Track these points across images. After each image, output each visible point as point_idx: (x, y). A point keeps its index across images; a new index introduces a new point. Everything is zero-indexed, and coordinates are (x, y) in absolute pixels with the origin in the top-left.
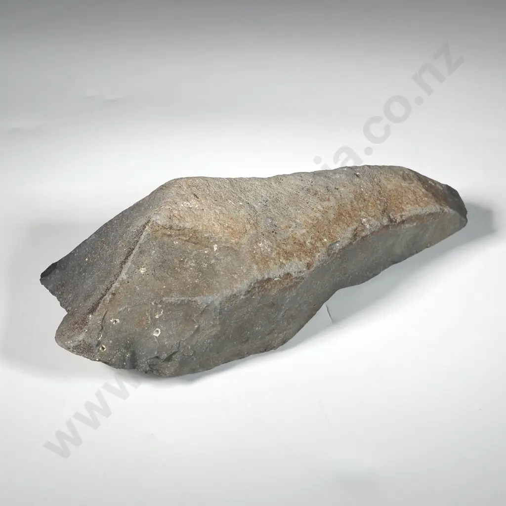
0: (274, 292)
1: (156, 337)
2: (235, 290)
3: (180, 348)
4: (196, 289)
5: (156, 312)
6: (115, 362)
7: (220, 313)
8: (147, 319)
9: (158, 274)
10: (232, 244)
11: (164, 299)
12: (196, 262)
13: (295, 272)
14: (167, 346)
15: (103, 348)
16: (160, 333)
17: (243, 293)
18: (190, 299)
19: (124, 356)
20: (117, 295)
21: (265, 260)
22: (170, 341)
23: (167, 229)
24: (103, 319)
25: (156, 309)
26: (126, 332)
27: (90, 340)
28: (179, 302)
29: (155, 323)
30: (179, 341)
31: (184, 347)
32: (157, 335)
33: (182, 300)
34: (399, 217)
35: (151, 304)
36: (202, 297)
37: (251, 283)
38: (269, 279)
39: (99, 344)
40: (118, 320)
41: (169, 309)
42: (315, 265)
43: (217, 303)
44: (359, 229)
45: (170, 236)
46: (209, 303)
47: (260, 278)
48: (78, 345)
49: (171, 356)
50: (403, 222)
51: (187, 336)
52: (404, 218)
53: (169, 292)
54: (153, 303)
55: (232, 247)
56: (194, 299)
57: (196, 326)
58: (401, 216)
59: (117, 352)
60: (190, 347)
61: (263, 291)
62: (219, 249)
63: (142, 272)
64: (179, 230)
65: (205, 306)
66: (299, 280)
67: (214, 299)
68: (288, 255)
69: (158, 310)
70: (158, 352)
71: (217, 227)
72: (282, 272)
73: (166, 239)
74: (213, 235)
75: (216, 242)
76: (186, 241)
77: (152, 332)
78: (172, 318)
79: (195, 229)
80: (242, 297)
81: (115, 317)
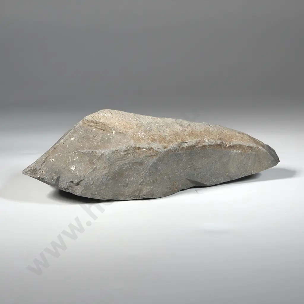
0: (142, 156)
1: (73, 170)
2: (118, 148)
3: (85, 177)
4: (97, 147)
5: (74, 157)
6: (48, 178)
7: (108, 160)
8: (69, 160)
9: (80, 141)
10: (123, 131)
11: (79, 150)
12: (101, 137)
13: (155, 148)
14: (78, 175)
15: (43, 172)
16: (75, 168)
17: (123, 151)
18: (93, 150)
19: (53, 177)
20: (56, 149)
21: (140, 139)
22: (80, 173)
23: (90, 122)
24: (46, 158)
25: (75, 155)
26: (57, 166)
27: (36, 167)
28: (87, 152)
29: (73, 163)
30: (84, 174)
31: (88, 178)
32: (73, 169)
33: (89, 151)
34: (229, 143)
35: (72, 152)
36: (99, 150)
37: (128, 147)
38: (139, 148)
39: (40, 169)
40: (54, 160)
41: (81, 156)
42: (169, 148)
43: (107, 153)
44: (202, 141)
45: (91, 126)
46: (103, 153)
47: (134, 145)
48: (30, 170)
49: (80, 182)
50: (231, 147)
51: (90, 171)
52: (232, 144)
53: (83, 148)
54: (73, 152)
55: (122, 133)
56: (95, 151)
57: (95, 166)
58: (230, 143)
59: (49, 174)
60: (91, 179)
61: (135, 153)
62: (116, 133)
63: (72, 139)
64: (97, 123)
65: (100, 154)
66: (158, 153)
67: (106, 151)
68: (154, 140)
69: (75, 156)
70: (73, 179)
71: (117, 124)
72: (147, 146)
73: (89, 127)
74: (114, 126)
75: (115, 130)
76: (99, 129)
77: (71, 167)
78: (82, 161)
79: (106, 123)
80: (122, 153)
81: (52, 158)
